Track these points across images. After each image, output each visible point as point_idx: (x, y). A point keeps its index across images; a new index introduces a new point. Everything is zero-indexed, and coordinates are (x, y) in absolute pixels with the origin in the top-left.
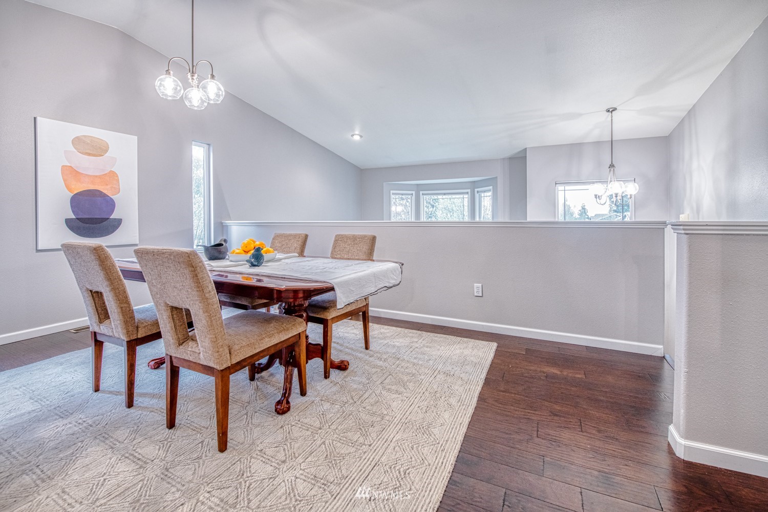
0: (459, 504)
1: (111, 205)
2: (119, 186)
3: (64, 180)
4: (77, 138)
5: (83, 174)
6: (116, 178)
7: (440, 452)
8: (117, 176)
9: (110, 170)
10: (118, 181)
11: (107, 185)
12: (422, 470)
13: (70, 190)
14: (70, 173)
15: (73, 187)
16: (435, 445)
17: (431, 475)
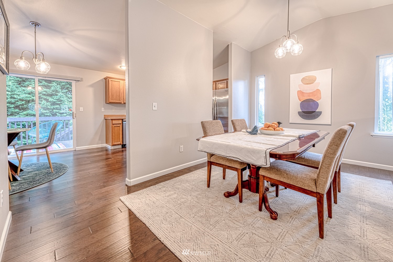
0: (145, 236)
1: (317, 105)
2: (321, 95)
3: (298, 97)
4: (303, 78)
5: (305, 93)
6: (320, 92)
7: (174, 240)
8: (320, 91)
9: (317, 89)
10: (320, 93)
11: (315, 96)
12: (169, 229)
13: (300, 100)
14: (300, 93)
15: (301, 99)
16: (180, 240)
17: (164, 231)
